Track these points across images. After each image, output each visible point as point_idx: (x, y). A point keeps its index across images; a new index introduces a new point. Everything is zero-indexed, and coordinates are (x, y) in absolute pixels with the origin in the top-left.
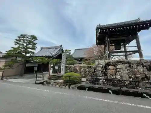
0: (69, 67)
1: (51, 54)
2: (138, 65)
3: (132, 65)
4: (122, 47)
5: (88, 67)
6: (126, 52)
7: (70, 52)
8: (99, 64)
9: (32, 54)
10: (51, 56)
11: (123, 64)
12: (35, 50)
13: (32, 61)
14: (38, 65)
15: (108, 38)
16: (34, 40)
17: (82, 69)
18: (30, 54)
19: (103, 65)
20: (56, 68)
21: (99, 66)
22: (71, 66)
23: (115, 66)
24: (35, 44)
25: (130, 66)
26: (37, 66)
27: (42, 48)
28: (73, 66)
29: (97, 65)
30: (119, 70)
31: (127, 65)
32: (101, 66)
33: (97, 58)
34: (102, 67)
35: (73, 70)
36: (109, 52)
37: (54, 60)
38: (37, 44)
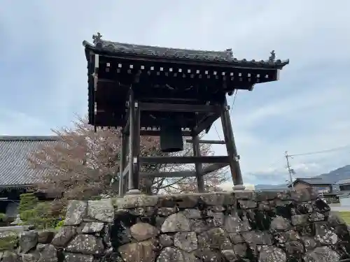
2: (226, 213)
3: (210, 213)
4: (185, 143)
5: (37, 238)
6: (198, 159)
8: (87, 218)
11: (182, 209)
15: (135, 99)
19: (106, 223)
21: (86, 229)
23: (153, 222)
25: (204, 218)
29: (78, 225)
30: (168, 237)
31: (196, 213)
32: (97, 227)
33: (97, 185)
34: (102, 232)
36: (135, 160)
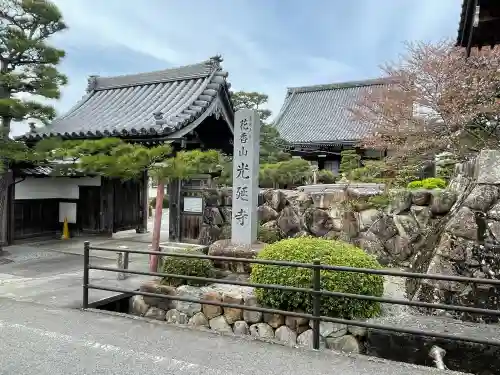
0: (275, 199)
1: (159, 115)
5: (410, 200)
7: (262, 107)
9: (39, 125)
10: (160, 130)
12: (57, 96)
13: (46, 164)
14: (83, 190)
16: (46, 34)
17: (366, 216)
18: (32, 125)
20: (194, 205)
22: (288, 193)
24: (53, 56)
26: (75, 194)
27: (95, 87)
28: (302, 196)
35: (299, 219)
37: (182, 154)
38: (62, 54)
